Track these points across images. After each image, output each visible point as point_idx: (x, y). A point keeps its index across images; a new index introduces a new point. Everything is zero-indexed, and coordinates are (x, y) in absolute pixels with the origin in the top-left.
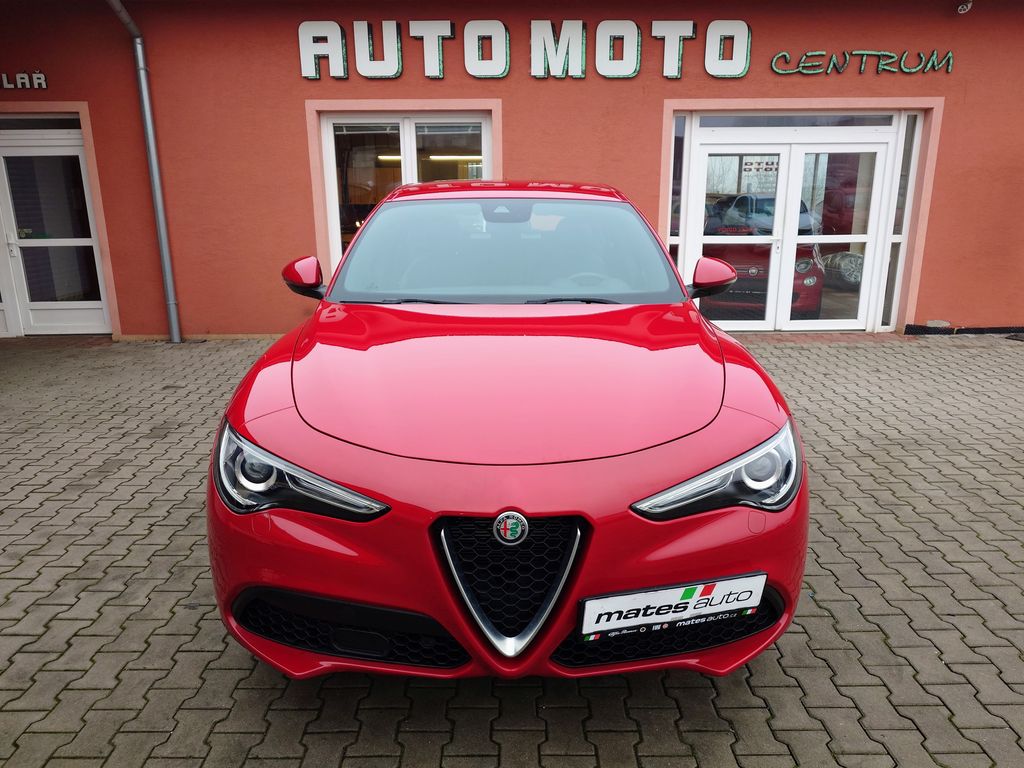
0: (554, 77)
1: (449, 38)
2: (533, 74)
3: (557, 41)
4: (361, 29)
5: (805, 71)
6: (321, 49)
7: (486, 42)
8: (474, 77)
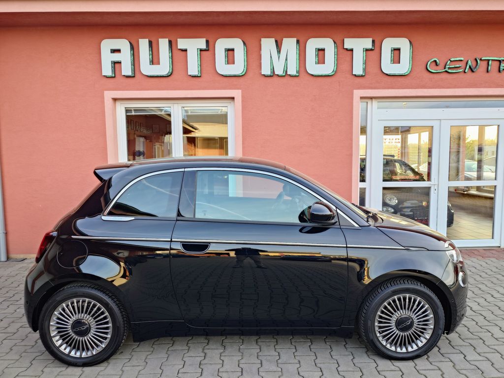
0: (278, 75)
1: (205, 50)
2: (262, 74)
3: (279, 52)
4: (144, 44)
5: (450, 71)
6: (116, 57)
7: (230, 52)
8: (222, 75)
